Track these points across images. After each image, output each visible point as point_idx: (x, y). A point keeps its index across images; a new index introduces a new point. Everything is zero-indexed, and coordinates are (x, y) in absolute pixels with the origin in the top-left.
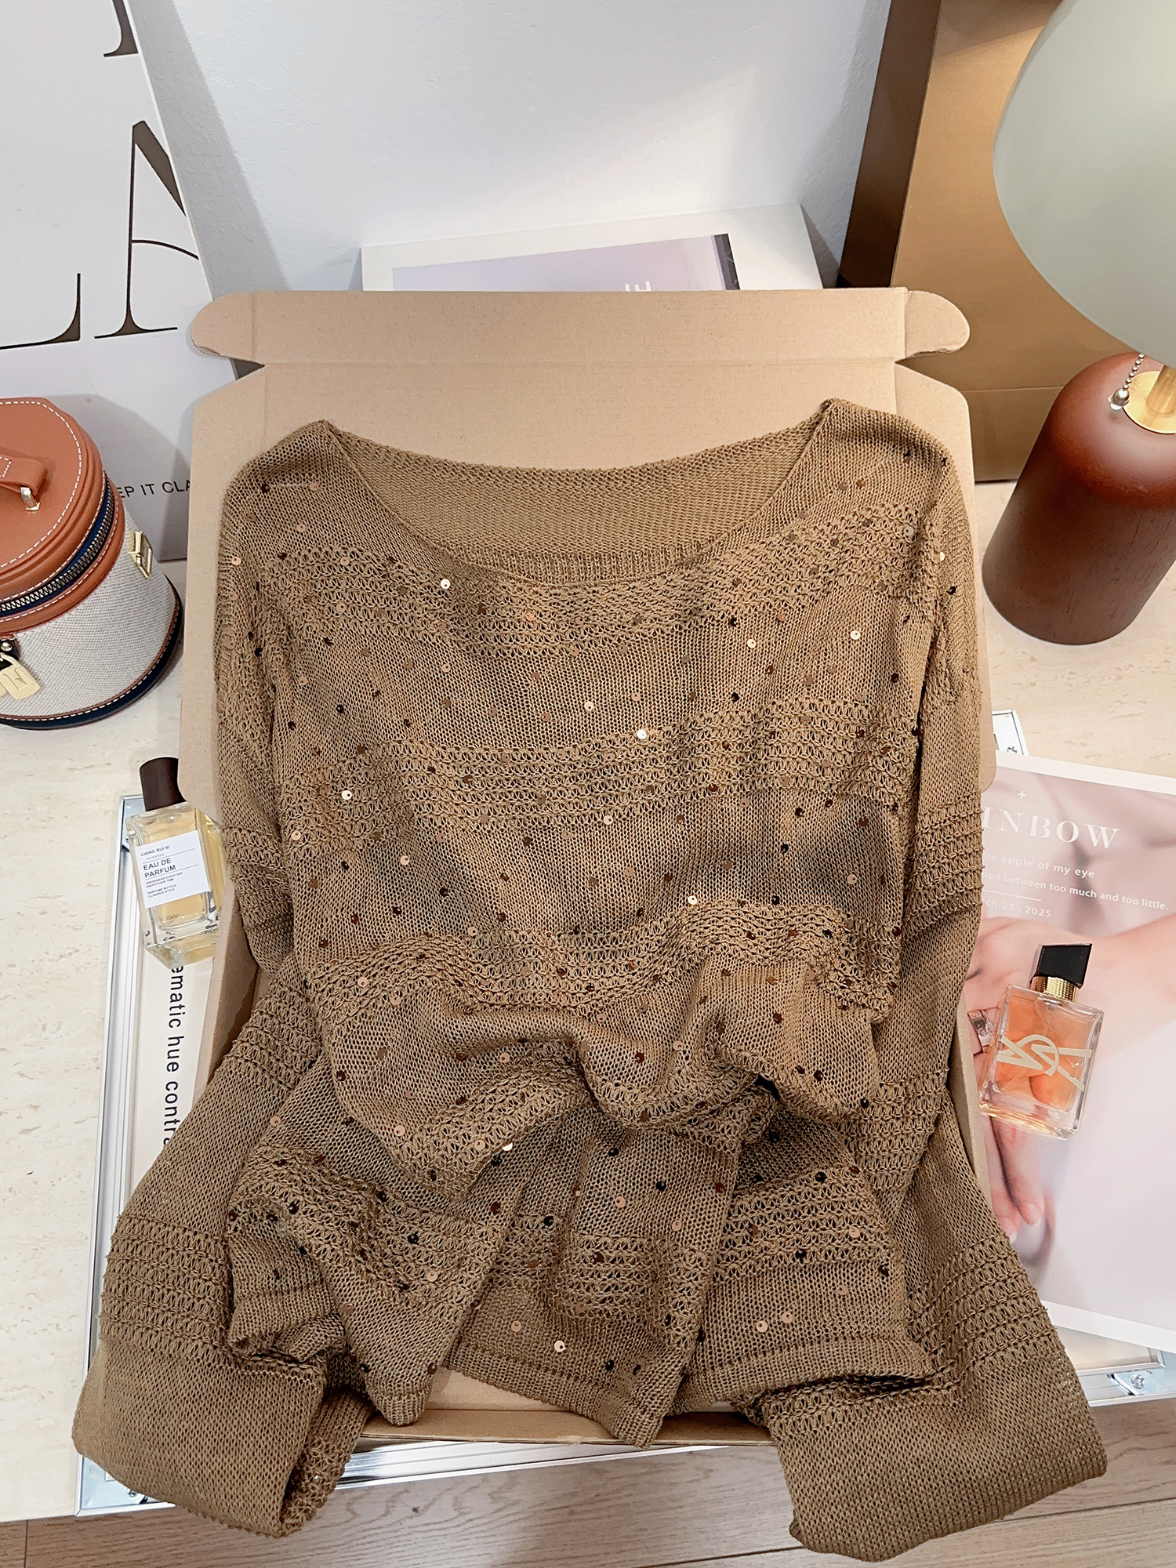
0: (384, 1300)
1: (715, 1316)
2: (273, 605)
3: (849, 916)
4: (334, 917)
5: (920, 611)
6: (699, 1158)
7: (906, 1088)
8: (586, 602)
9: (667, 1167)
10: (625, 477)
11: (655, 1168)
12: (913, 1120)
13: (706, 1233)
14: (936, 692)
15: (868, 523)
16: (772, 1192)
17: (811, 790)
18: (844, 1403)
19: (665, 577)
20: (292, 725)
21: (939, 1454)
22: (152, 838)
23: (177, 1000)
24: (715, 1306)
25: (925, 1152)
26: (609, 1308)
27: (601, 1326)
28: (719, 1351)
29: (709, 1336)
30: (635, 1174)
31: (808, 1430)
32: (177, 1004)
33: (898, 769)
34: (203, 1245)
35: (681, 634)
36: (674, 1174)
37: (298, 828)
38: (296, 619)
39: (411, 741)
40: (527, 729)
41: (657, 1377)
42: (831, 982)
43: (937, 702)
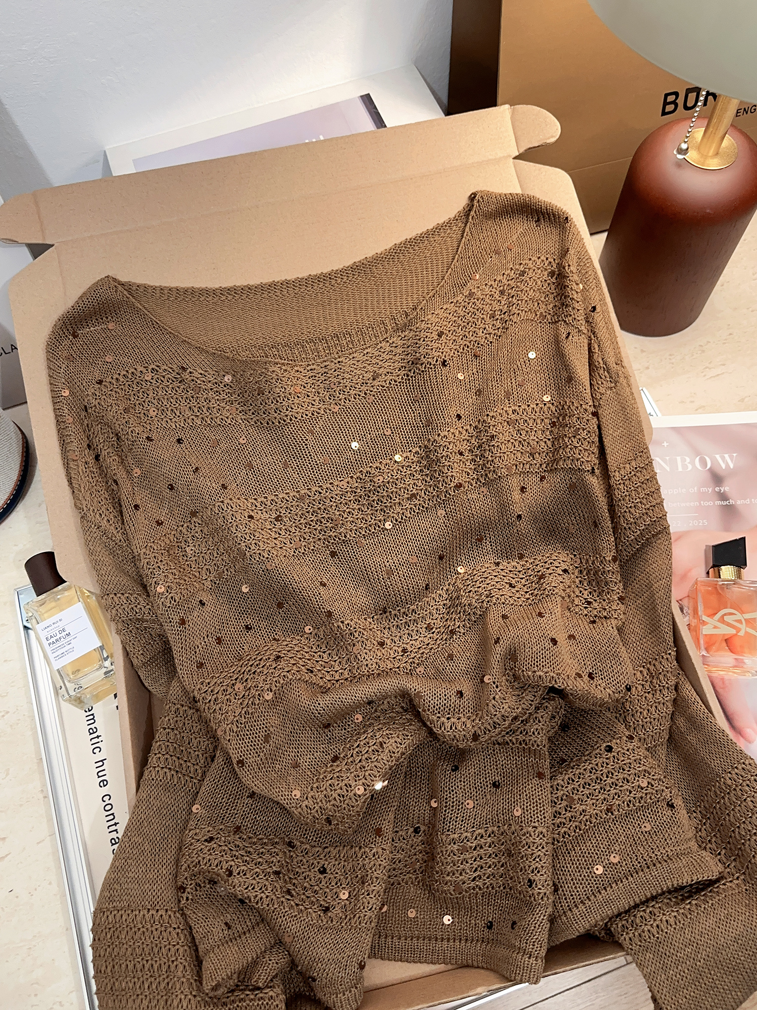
0: (315, 923)
1: (562, 870)
2: (101, 420)
3: (575, 555)
4: (203, 643)
5: (576, 328)
6: (519, 757)
7: (648, 669)
8: (335, 371)
9: (497, 769)
10: (341, 275)
11: (489, 773)
12: (660, 691)
13: (541, 811)
14: (600, 383)
15: (523, 273)
16: (577, 769)
17: (528, 472)
18: (673, 911)
19: (388, 341)
20: (137, 507)
21: (749, 930)
22: (46, 615)
23: (94, 733)
24: (559, 863)
25: (673, 711)
26: (480, 883)
27: (476, 897)
28: (572, 895)
29: (561, 887)
30: (475, 780)
31: (652, 937)
32: (95, 735)
33: (589, 442)
34: (166, 917)
35: (409, 380)
36: (504, 773)
37: (161, 583)
38: (122, 426)
39: (231, 499)
40: (313, 472)
41: (533, 928)
42: (576, 605)
43: (602, 390)
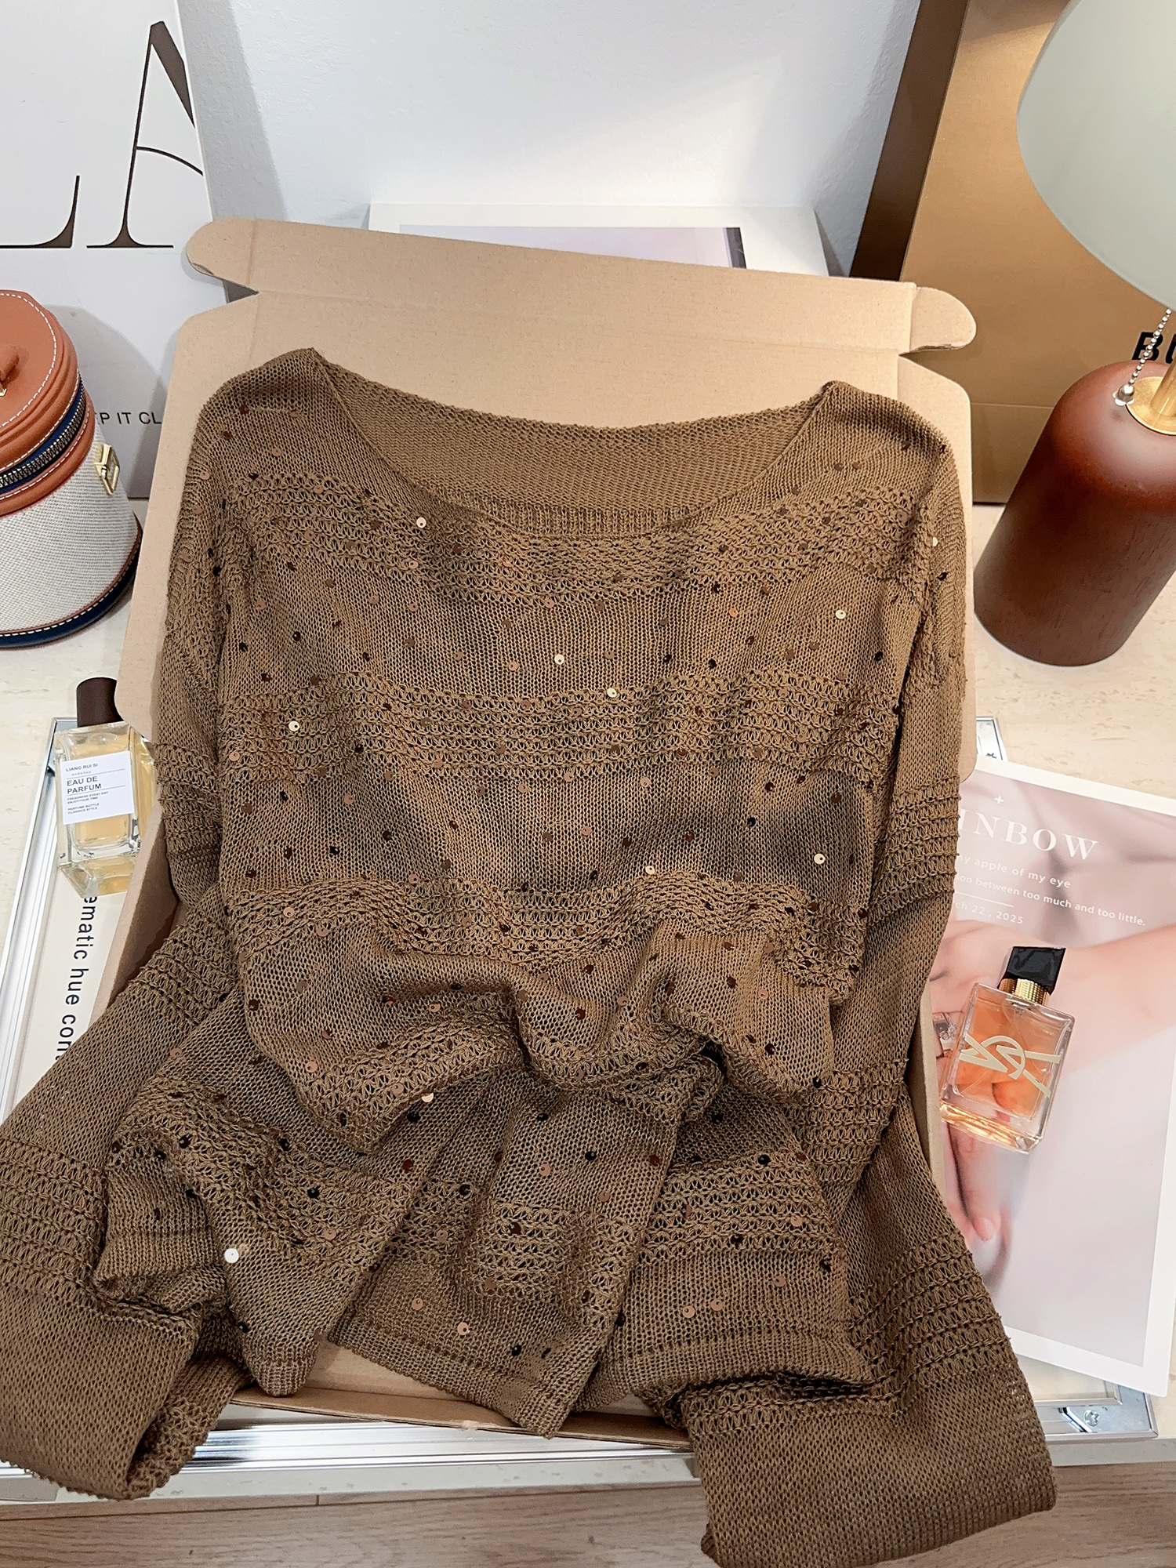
0: (273, 1252)
1: (638, 1298)
2: (238, 526)
3: (813, 898)
4: (266, 848)
5: (909, 592)
6: (634, 1129)
7: (861, 1078)
8: (566, 555)
9: (599, 1136)
10: (617, 437)
11: (586, 1138)
12: (867, 1111)
13: (635, 1205)
14: (920, 675)
15: (862, 503)
16: (711, 1172)
17: (784, 765)
18: (773, 1403)
19: (650, 539)
20: (243, 647)
21: (874, 1466)
23: (86, 931)
24: (638, 1288)
25: (878, 1147)
26: (522, 1286)
27: (511, 1307)
28: (639, 1336)
29: (629, 1321)
30: (564, 1141)
31: (731, 1429)
32: (86, 935)
33: (876, 746)
34: (80, 1176)
35: (661, 596)
36: (606, 1144)
37: (238, 749)
38: (261, 539)
39: (369, 675)
40: (492, 676)
41: (568, 1359)
42: (790, 961)
43: (920, 685)
